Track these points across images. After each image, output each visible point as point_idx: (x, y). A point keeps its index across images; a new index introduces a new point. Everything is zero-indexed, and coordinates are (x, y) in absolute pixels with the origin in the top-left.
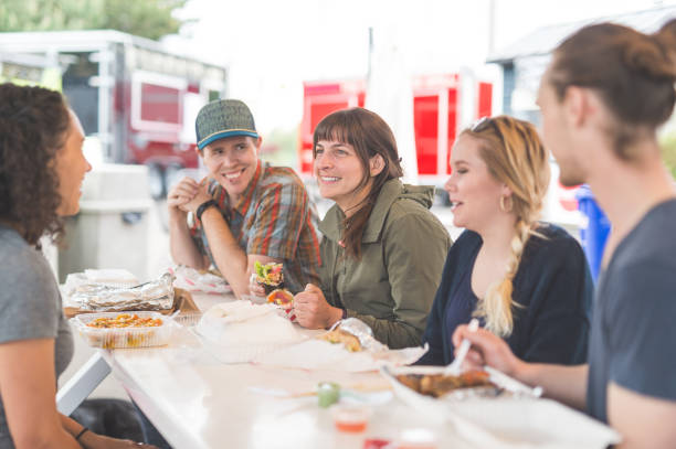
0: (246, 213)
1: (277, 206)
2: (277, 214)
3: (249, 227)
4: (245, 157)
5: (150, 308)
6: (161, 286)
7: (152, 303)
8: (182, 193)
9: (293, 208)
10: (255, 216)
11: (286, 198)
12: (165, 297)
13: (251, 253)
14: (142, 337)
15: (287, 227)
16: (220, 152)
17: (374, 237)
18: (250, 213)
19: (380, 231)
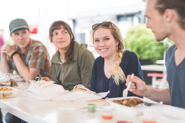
0: (27, 54)
1: (38, 53)
2: (38, 55)
3: (29, 59)
4: (25, 36)
5: (3, 85)
6: (6, 78)
7: (4, 84)
8: (7, 49)
9: (43, 53)
10: (30, 57)
11: (41, 50)
12: (7, 82)
13: (31, 68)
14: (8, 94)
15: (42, 59)
16: (18, 34)
17: (75, 59)
18: (28, 55)
19: (77, 57)
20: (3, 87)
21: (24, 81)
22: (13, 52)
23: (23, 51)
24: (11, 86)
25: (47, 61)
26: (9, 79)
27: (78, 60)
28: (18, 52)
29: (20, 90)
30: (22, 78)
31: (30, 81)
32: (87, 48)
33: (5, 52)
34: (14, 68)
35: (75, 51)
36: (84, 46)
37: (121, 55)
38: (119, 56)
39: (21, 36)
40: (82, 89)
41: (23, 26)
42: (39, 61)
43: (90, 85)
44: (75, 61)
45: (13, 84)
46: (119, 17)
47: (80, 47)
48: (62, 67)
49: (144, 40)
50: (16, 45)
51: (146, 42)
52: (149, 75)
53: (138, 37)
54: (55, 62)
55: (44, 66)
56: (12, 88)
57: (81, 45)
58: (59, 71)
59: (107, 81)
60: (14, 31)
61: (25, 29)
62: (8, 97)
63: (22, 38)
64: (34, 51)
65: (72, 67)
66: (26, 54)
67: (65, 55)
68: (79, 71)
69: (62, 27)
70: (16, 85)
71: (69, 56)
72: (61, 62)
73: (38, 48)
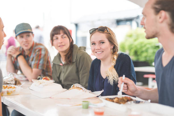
1: (41, 55)
2: (40, 57)
3: (32, 60)
4: (29, 39)
6: (11, 77)
7: (8, 82)
8: (12, 51)
9: (45, 55)
10: (33, 58)
11: (43, 53)
12: (12, 81)
13: (34, 68)
14: (12, 92)
15: (44, 61)
16: (22, 37)
17: (74, 61)
18: (32, 56)
19: (75, 59)
20: (8, 85)
21: (27, 80)
22: (18, 53)
23: (27, 53)
24: (16, 84)
25: (48, 62)
26: (14, 78)
27: (76, 61)
28: (22, 53)
29: (22, 88)
30: (26, 77)
31: (33, 80)
32: (85, 51)
33: (11, 53)
34: (18, 68)
35: (74, 53)
36: (83, 49)
37: (115, 57)
38: (114, 59)
39: (26, 39)
40: (78, 88)
41: (27, 29)
42: (41, 62)
43: (87, 85)
44: (74, 62)
45: (17, 82)
46: (118, 22)
47: (79, 50)
48: (62, 67)
49: (142, 43)
50: (20, 47)
51: (143, 45)
52: (146, 76)
53: (135, 40)
54: (56, 63)
55: (45, 67)
56: (16, 86)
57: (80, 47)
58: (60, 71)
59: (103, 80)
60: (19, 34)
61: (29, 32)
62: (12, 94)
63: (26, 41)
64: (37, 53)
65: (71, 68)
66: (29, 55)
67: (65, 57)
68: (78, 72)
69: (61, 32)
70: (20, 84)
71: (68, 58)
72: (61, 63)
73: (40, 50)
